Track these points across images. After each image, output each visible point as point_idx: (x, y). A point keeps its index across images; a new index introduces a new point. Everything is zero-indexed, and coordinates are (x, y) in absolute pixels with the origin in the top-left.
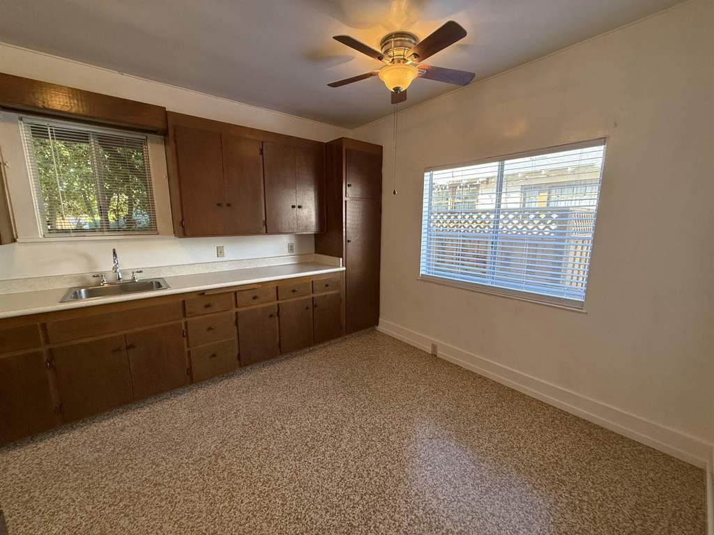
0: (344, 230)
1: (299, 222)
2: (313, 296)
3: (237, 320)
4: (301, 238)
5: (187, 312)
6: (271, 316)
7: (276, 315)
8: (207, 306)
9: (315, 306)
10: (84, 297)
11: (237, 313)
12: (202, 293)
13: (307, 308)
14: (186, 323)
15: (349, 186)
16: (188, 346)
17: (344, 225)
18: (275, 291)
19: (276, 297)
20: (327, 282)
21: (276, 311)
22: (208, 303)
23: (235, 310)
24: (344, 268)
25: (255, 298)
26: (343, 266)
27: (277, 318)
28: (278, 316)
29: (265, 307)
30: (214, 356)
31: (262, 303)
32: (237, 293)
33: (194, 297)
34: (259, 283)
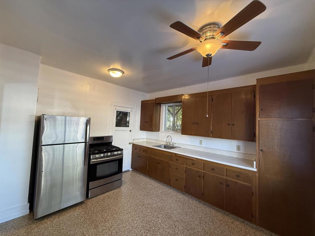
0: (258, 141)
2: (227, 178)
3: (186, 170)
5: (171, 159)
6: (199, 176)
7: (202, 177)
8: (177, 160)
10: (163, 147)
11: (186, 167)
12: (176, 154)
13: (221, 183)
14: (171, 162)
15: (262, 110)
16: (170, 172)
18: (203, 165)
19: (203, 168)
21: (203, 175)
24: (257, 170)
25: (193, 164)
26: (256, 167)
27: (203, 179)
29: (197, 171)
30: (176, 180)
31: (196, 168)
32: (187, 159)
33: (174, 155)
34: (196, 158)
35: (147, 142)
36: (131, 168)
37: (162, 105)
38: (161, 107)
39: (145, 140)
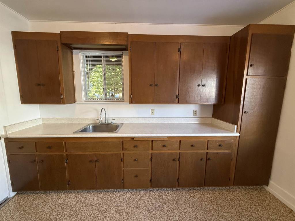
0: (242, 103)
1: (202, 96)
2: (208, 151)
3: (151, 158)
4: (203, 107)
5: (124, 148)
6: (174, 160)
7: (177, 159)
8: (135, 146)
9: (208, 159)
11: (152, 153)
12: (133, 138)
13: (201, 159)
14: (123, 153)
15: (251, 66)
16: (123, 167)
17: (242, 99)
18: (178, 144)
19: (178, 148)
20: (221, 143)
21: (178, 157)
22: (135, 145)
23: (151, 152)
24: (238, 134)
25: (164, 146)
26: (237, 131)
27: (178, 162)
28: (179, 160)
29: (170, 153)
30: (136, 176)
31: (168, 150)
32: (153, 141)
33: (128, 140)
34: (168, 137)
35: (46, 126)
36: (14, 190)
37: (74, 51)
38: (74, 56)
39: (41, 122)
